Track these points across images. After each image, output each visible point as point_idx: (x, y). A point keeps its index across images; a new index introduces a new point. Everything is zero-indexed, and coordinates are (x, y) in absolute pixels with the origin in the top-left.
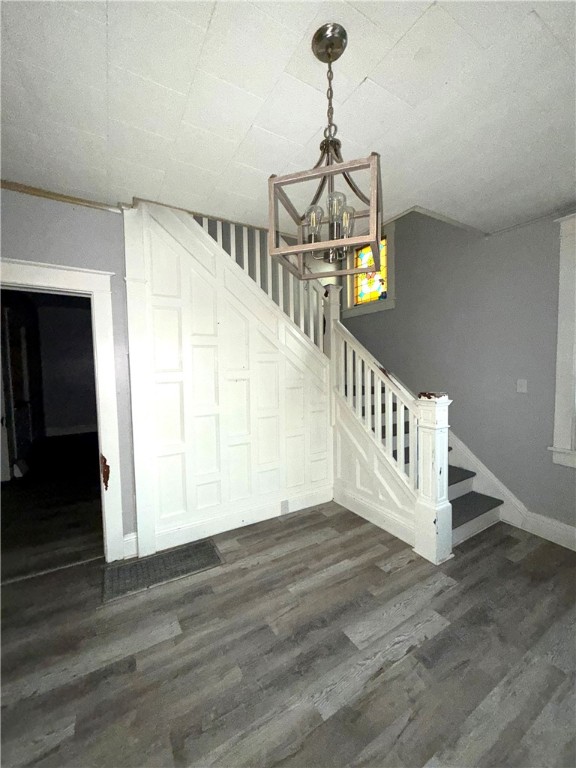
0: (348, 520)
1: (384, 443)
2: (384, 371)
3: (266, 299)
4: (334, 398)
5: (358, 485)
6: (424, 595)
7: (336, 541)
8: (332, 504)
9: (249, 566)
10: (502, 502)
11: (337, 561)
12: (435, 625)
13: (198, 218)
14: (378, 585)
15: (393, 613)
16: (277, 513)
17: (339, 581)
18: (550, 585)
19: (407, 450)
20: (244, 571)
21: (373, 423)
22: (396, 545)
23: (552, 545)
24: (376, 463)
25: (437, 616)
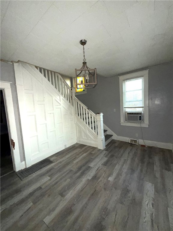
0: (82, 146)
1: (89, 126)
2: (88, 109)
3: (57, 91)
4: (75, 116)
5: (83, 137)
6: (102, 155)
7: (81, 151)
8: (77, 144)
9: (61, 161)
10: (113, 135)
11: (83, 154)
12: (105, 159)
13: (36, 67)
14: (93, 156)
15: (97, 160)
16: (64, 148)
17: (84, 158)
18: (122, 148)
19: (95, 127)
20: (60, 162)
21: (86, 121)
22: (94, 148)
23: (122, 142)
24: (88, 131)
25: (105, 158)
